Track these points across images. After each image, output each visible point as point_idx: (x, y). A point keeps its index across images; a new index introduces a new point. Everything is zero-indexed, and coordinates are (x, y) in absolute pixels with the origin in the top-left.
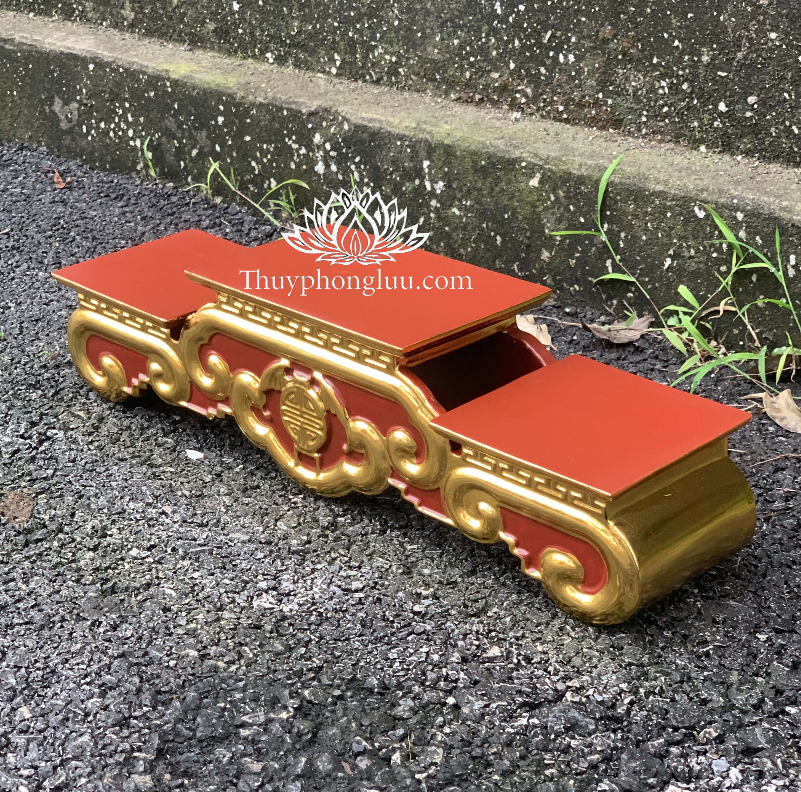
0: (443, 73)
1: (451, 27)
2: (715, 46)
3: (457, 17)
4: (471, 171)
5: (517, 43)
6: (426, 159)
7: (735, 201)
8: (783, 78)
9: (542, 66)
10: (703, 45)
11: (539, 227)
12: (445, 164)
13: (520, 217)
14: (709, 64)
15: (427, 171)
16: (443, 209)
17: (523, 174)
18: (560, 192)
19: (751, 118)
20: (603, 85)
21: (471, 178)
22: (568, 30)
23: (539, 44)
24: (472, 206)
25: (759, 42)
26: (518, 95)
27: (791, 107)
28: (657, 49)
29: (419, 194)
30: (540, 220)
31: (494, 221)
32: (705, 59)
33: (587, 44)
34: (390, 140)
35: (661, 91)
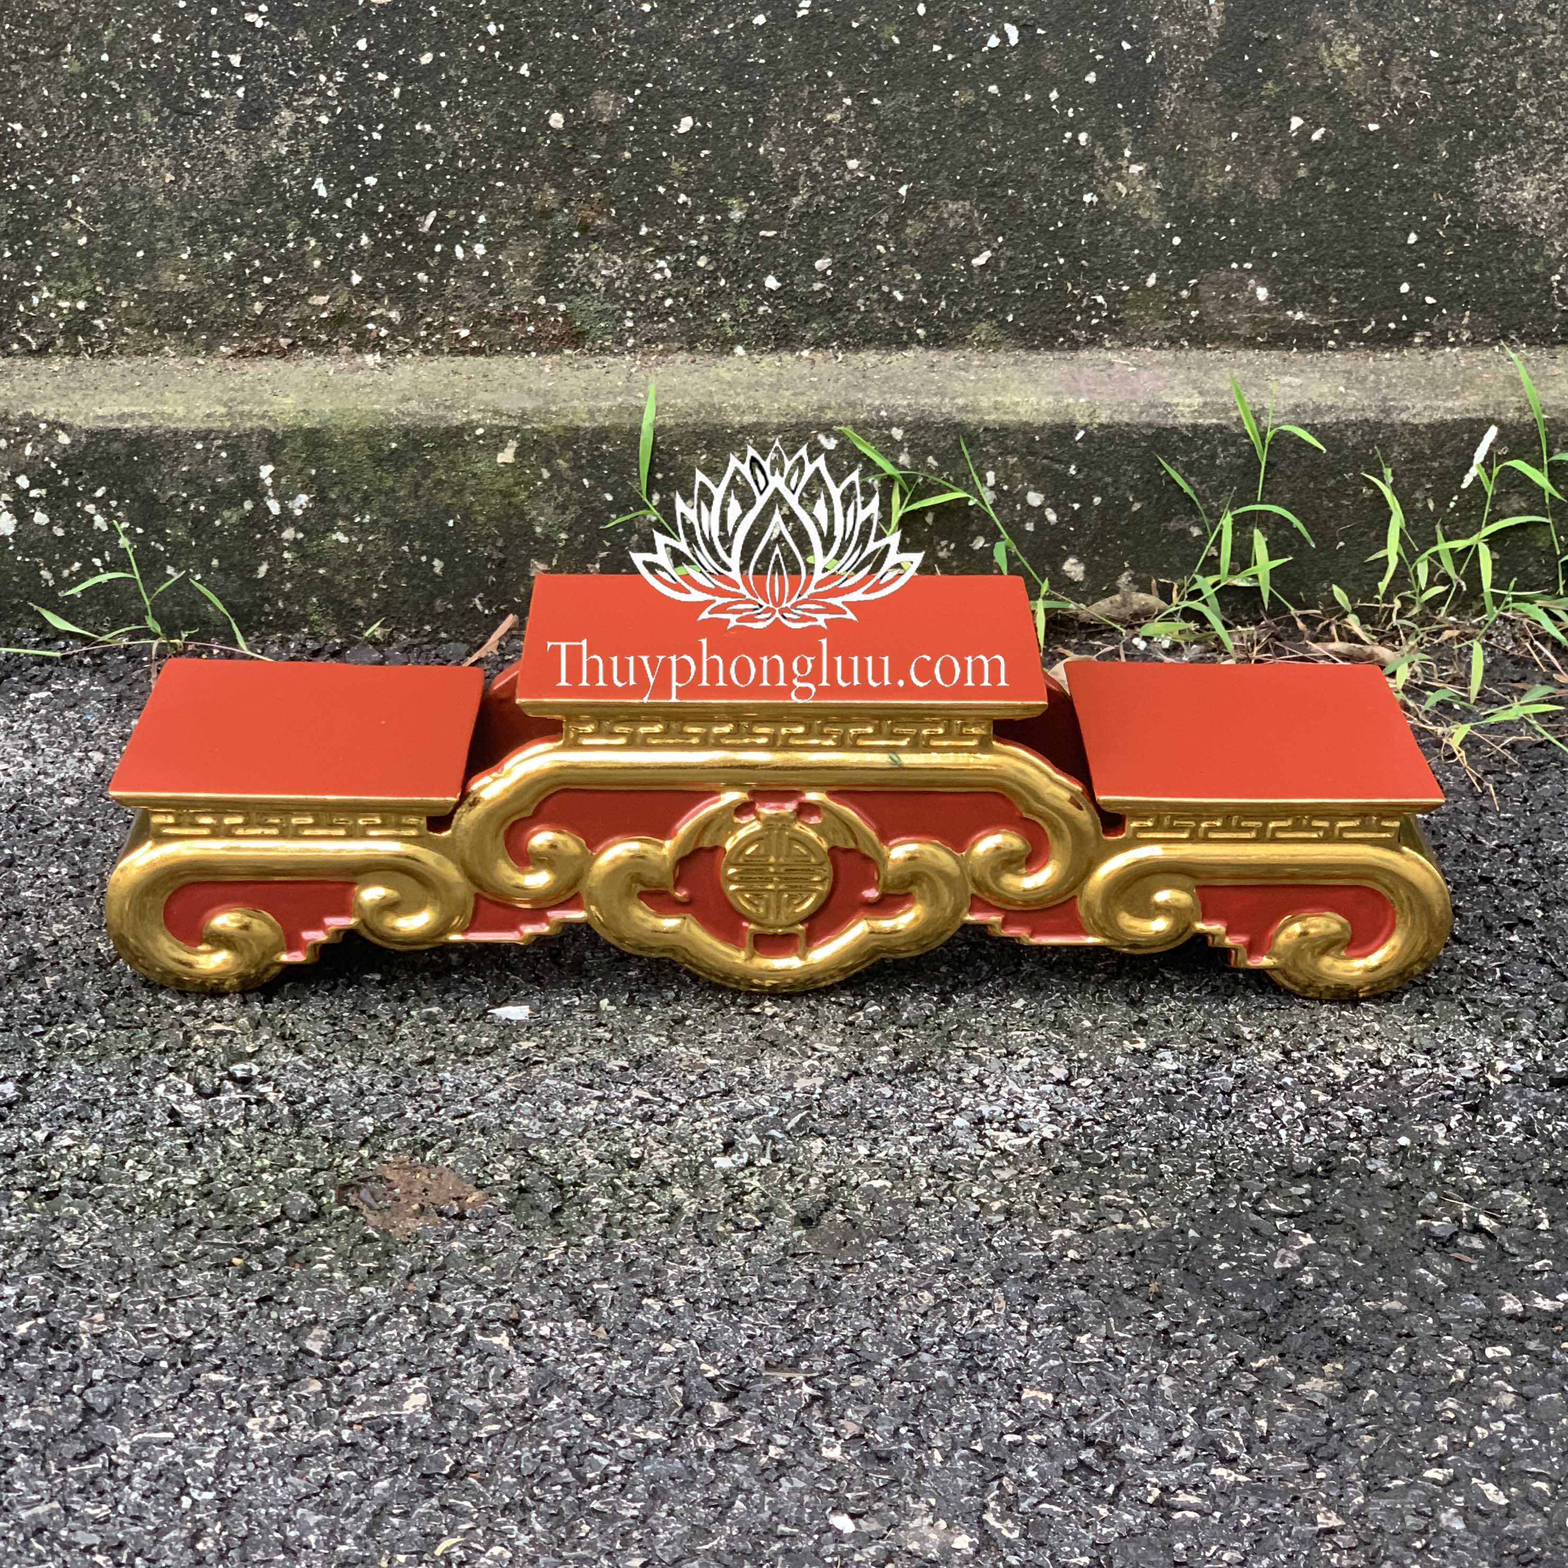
0: (200, 313)
1: (215, 231)
2: (752, 194)
3: (227, 213)
4: (367, 465)
5: (365, 240)
6: (265, 463)
7: (883, 413)
8: (874, 224)
9: (419, 270)
10: (732, 195)
11: (521, 527)
12: (308, 462)
13: (481, 519)
14: (743, 222)
15: (269, 482)
16: (311, 540)
17: (481, 447)
18: (560, 461)
19: (822, 291)
20: (545, 282)
21: (369, 475)
22: (469, 206)
23: (413, 235)
24: (372, 522)
25: (829, 179)
26: (371, 326)
27: (891, 265)
28: (646, 213)
29: (252, 526)
30: (522, 515)
31: (424, 537)
32: (736, 215)
33: (511, 222)
34: (177, 443)
35: (658, 276)
